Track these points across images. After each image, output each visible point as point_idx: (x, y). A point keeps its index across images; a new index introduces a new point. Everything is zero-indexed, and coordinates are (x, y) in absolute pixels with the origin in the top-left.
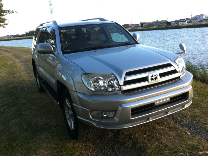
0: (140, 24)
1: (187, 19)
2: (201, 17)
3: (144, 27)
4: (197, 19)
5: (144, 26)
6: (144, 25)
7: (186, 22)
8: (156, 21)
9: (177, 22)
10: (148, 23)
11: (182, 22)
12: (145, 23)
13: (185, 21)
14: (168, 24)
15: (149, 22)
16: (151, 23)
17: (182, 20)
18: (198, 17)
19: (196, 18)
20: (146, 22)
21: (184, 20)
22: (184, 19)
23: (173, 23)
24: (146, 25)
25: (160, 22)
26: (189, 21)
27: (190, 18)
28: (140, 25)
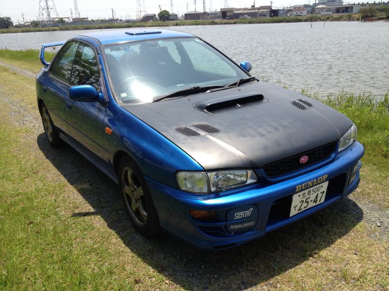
0: (221, 11)
1: (306, 6)
3: (228, 18)
5: (228, 16)
7: (306, 11)
8: (250, 7)
10: (235, 10)
11: (298, 12)
12: (231, 10)
13: (304, 10)
14: (273, 14)
16: (241, 10)
17: (298, 8)
20: (233, 8)
22: (302, 6)
23: (282, 12)
24: (232, 14)
25: (259, 9)
26: (310, 9)
27: (311, 4)
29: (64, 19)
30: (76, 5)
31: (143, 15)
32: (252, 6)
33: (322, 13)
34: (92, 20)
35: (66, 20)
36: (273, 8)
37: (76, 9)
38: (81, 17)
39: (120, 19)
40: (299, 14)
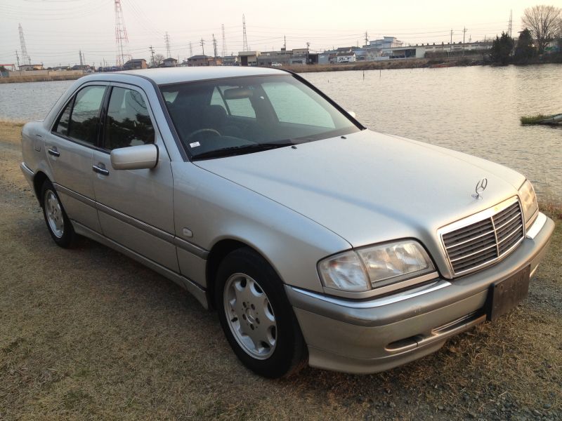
0: (238, 57)
1: (354, 48)
2: (387, 46)
4: (379, 50)
5: (249, 63)
6: (249, 60)
7: (354, 55)
8: (278, 50)
9: (331, 55)
10: (259, 55)
11: (344, 57)
12: (253, 55)
13: (352, 54)
14: (311, 60)
15: (262, 53)
16: (268, 54)
17: (343, 51)
18: (380, 45)
19: (375, 47)
20: (255, 52)
21: (348, 52)
22: (348, 49)
23: (323, 57)
24: (254, 60)
25: (291, 53)
26: (359, 53)
27: (361, 46)
28: (236, 60)
29: (6, 67)
31: (126, 60)
32: (282, 49)
33: (376, 59)
34: (50, 69)
36: (311, 52)
38: (32, 64)
40: (346, 59)
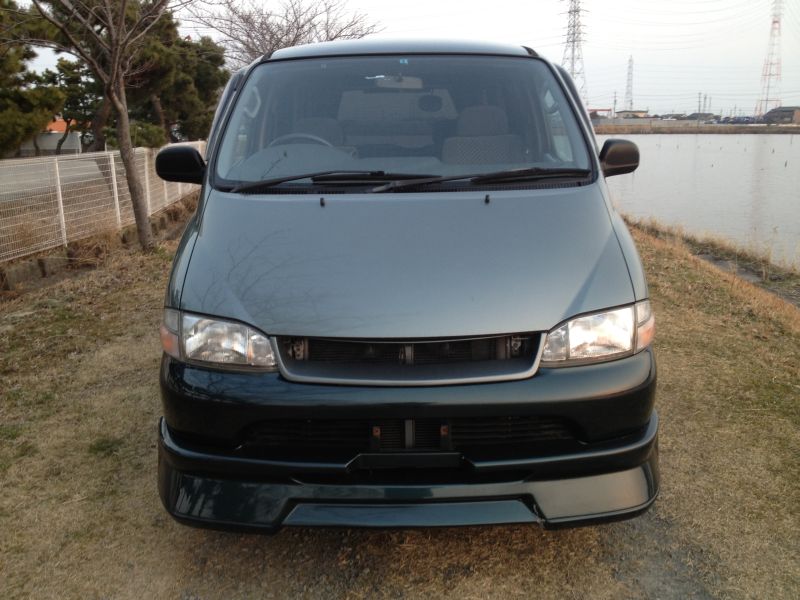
29: (600, 113)
30: (629, 86)
31: (771, 107)
34: (656, 116)
35: (605, 114)
37: (629, 93)
38: (635, 108)
39: (716, 114)
